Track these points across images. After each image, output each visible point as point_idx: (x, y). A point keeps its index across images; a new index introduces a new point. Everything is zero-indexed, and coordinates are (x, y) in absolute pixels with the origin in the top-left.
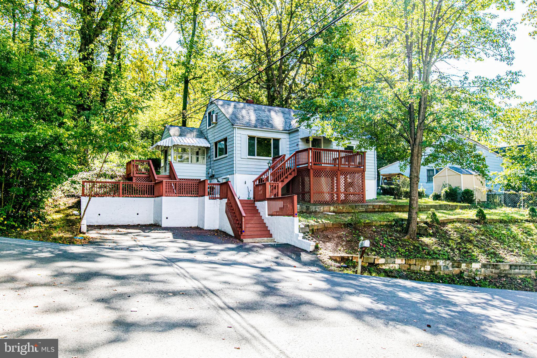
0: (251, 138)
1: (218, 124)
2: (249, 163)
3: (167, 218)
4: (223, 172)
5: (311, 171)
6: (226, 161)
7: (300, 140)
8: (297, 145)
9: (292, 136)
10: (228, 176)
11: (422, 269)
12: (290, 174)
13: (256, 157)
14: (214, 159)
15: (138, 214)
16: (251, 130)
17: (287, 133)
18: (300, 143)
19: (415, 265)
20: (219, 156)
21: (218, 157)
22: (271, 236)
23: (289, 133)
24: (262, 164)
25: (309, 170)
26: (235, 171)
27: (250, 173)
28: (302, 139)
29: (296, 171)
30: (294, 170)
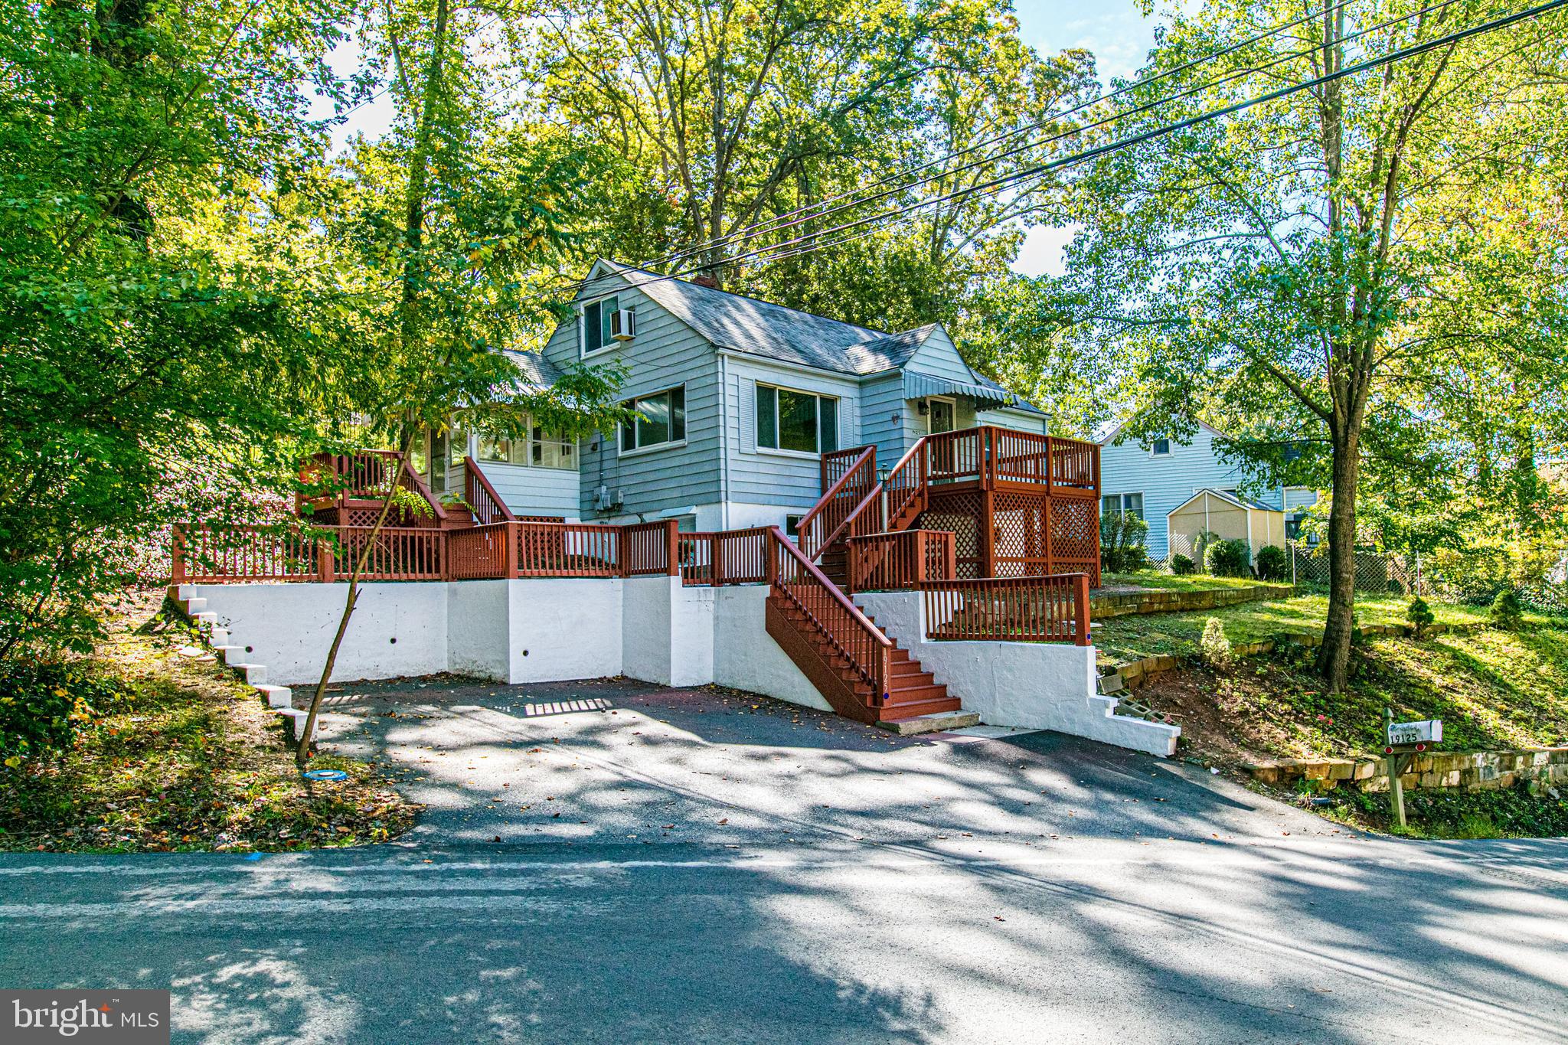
0: (765, 393)
1: (636, 342)
2: (762, 469)
3: (526, 653)
4: (666, 495)
5: (990, 494)
6: (677, 462)
7: (904, 405)
8: (895, 418)
9: (869, 390)
10: (694, 510)
11: (1444, 783)
12: (912, 505)
13: (779, 451)
14: (620, 454)
15: (393, 641)
16: (765, 364)
17: (854, 382)
18: (905, 414)
19: (1431, 772)
20: (642, 444)
21: (639, 450)
22: (955, 704)
23: (861, 384)
24: (794, 471)
25: (982, 494)
26: (723, 494)
27: (761, 499)
28: (910, 401)
29: (926, 496)
30: (921, 494)
